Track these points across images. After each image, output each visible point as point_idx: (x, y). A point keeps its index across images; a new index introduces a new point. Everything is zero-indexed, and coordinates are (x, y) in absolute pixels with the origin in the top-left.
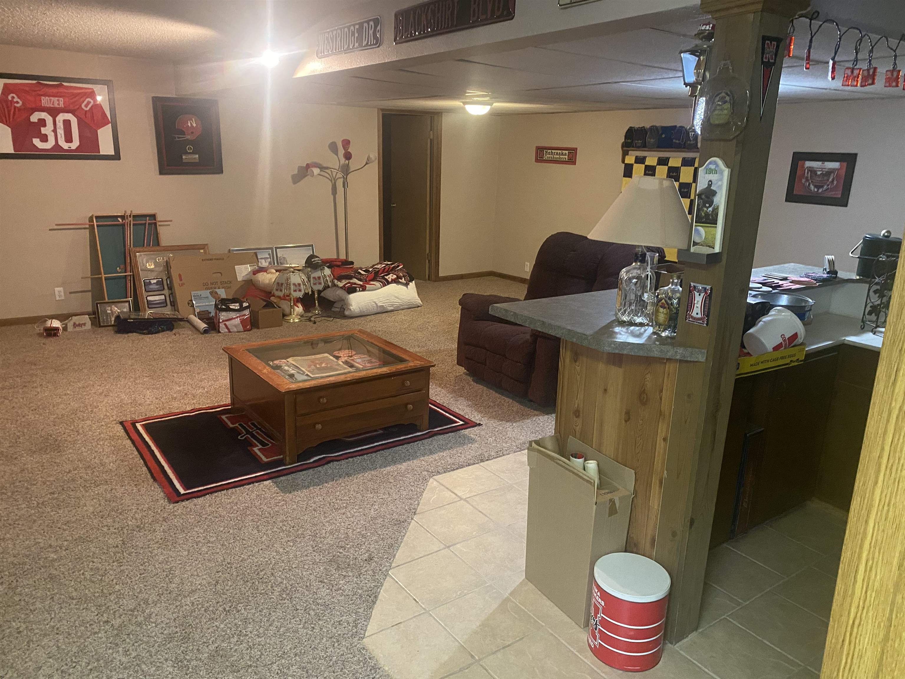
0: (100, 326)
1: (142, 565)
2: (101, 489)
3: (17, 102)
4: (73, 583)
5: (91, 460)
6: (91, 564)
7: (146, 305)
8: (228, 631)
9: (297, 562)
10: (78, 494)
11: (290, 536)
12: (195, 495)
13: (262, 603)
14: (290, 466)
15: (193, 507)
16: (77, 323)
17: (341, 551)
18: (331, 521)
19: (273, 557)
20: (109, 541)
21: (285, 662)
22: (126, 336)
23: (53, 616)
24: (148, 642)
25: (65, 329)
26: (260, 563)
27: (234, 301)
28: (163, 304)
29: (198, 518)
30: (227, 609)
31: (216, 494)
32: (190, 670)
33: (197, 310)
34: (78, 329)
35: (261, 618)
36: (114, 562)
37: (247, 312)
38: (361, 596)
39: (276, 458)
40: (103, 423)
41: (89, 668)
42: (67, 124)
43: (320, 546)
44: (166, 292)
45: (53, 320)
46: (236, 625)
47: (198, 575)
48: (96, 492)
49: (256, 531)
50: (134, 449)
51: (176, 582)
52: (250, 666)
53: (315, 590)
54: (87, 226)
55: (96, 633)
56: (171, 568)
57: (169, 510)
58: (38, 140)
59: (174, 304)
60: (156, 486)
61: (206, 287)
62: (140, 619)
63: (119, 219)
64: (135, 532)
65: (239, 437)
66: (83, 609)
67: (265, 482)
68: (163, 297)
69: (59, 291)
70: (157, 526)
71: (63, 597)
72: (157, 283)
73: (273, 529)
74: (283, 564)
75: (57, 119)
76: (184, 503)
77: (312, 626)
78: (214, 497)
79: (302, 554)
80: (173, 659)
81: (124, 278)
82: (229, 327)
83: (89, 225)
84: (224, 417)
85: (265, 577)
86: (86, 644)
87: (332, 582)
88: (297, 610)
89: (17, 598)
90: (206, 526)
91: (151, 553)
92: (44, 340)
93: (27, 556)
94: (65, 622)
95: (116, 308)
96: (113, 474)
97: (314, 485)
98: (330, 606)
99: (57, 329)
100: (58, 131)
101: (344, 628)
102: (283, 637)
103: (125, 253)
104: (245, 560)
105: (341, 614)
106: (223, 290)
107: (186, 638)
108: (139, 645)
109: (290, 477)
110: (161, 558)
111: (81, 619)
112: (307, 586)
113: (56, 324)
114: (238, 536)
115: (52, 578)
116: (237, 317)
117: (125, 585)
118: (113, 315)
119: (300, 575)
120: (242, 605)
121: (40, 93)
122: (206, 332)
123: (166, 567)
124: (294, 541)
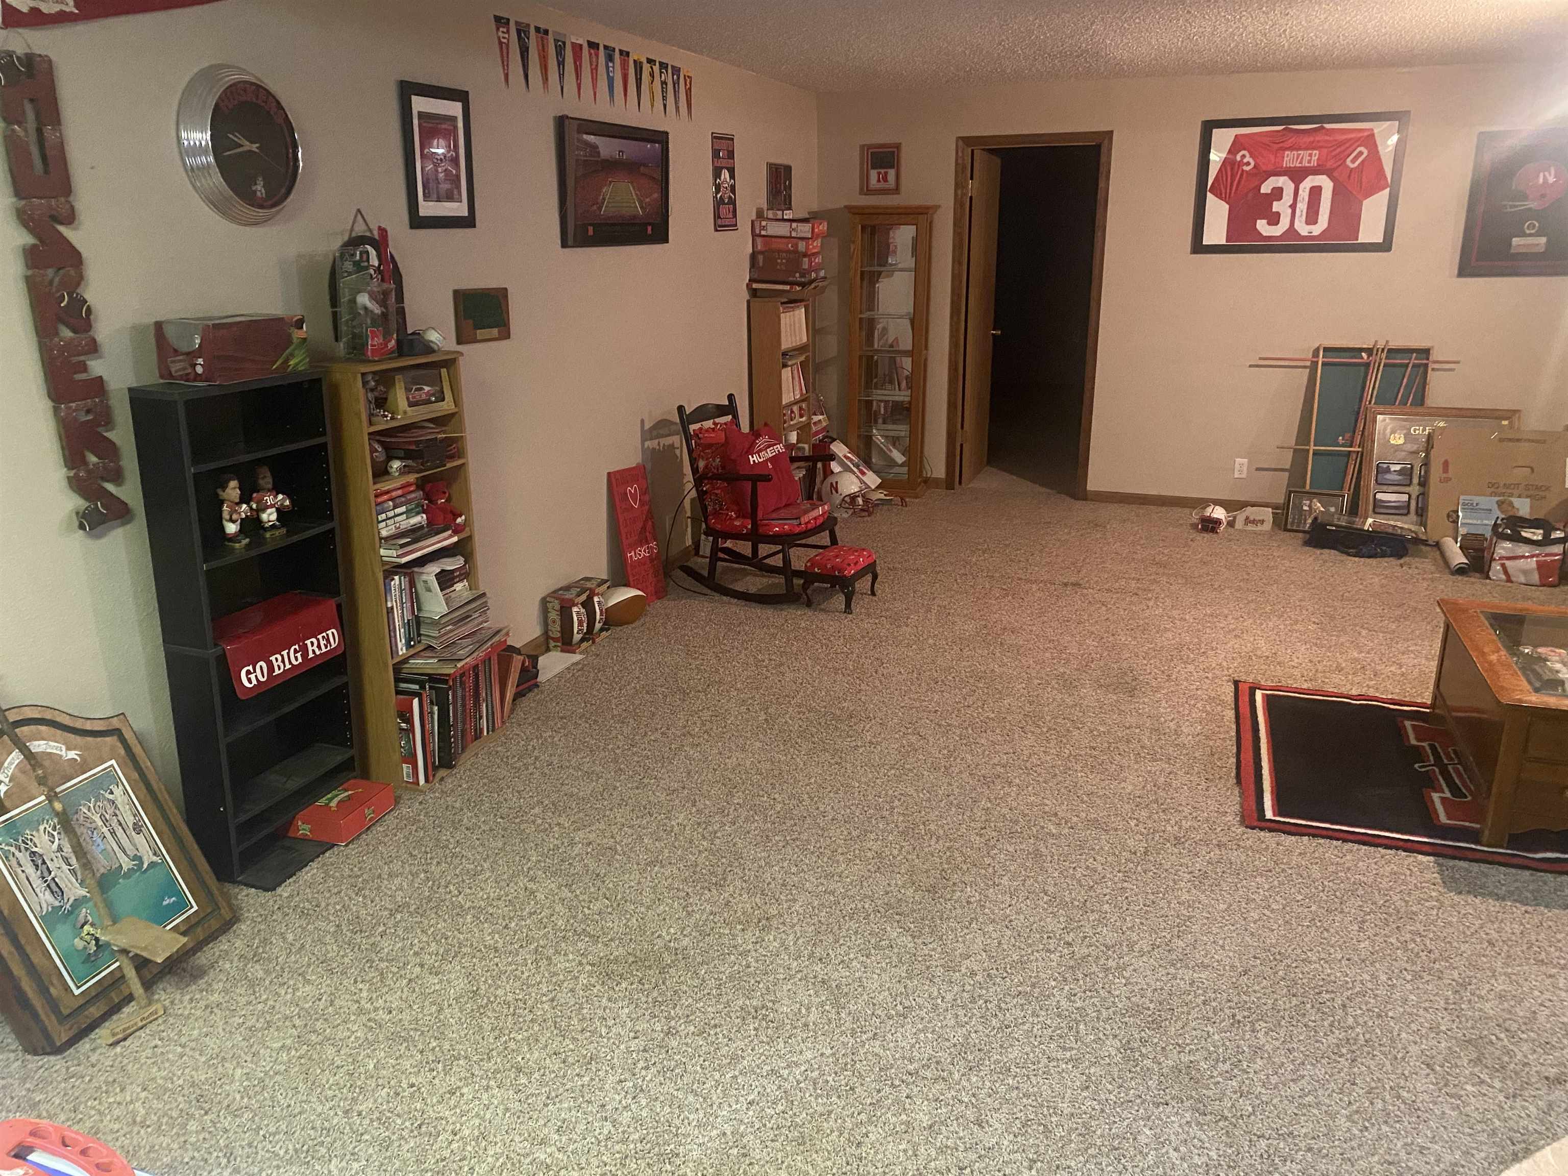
0: (1286, 530)
1: (1153, 893)
2: (1156, 767)
3: (1248, 164)
4: (1056, 875)
5: (1166, 721)
6: (1091, 860)
7: (1371, 508)
8: (1221, 1050)
9: (1402, 1010)
10: (1125, 762)
11: (1414, 963)
12: (1288, 828)
13: (1299, 1041)
14: (1486, 849)
15: (1274, 845)
16: (1252, 518)
17: (1502, 1036)
18: (1514, 977)
19: (1361, 981)
20: (1128, 841)
21: (1284, 1149)
22: (1318, 552)
23: (1013, 902)
24: (1104, 1000)
25: (1231, 524)
26: (1333, 978)
27: (1534, 524)
28: (1402, 510)
29: (1271, 865)
30: (1238, 1017)
31: (1322, 841)
32: (1138, 1068)
33: (1462, 531)
34: (1250, 527)
35: (1285, 1061)
36: (1119, 871)
37: (1558, 549)
38: (1494, 1132)
39: (1467, 824)
40: (1210, 675)
41: (1019, 988)
42: (1316, 192)
43: (1463, 1006)
44: (1415, 489)
45: (1217, 507)
46: (1238, 1047)
47: (1222, 947)
48: (1149, 768)
49: (1356, 927)
50: (1234, 727)
51: (1185, 940)
52: (1226, 1119)
53: (1406, 1072)
54: (1308, 364)
55: (1049, 951)
56: (1190, 917)
57: (1234, 835)
58: (1264, 221)
59: (1422, 512)
60: (1236, 792)
61: (1493, 489)
62: (1111, 963)
63: (1363, 354)
64: (1168, 845)
65: (1416, 766)
66: (1051, 913)
67: (1420, 857)
68: (1405, 498)
69: (1241, 462)
70: (1204, 850)
71: (1036, 885)
72: (1399, 472)
73: (1389, 937)
74: (1372, 1001)
75: (1302, 186)
76: (1262, 833)
77: (1367, 1124)
78: (1314, 844)
79: (1418, 1002)
80: (1124, 1042)
81: (1345, 456)
82: (1510, 571)
83: (1312, 362)
84: (1408, 724)
85: (1328, 1003)
86: (1032, 958)
87: (1449, 1078)
88: (1354, 1084)
89: (987, 861)
90: (1276, 883)
91: (1175, 884)
92: (1194, 535)
93: (1025, 815)
94: (1022, 917)
95: (1319, 505)
96: (1185, 752)
97: (1516, 901)
98: (1420, 1113)
99: (1218, 522)
100: (1299, 205)
101: (1427, 1163)
102: (1304, 1111)
103: (1358, 413)
104: (1309, 962)
105: (1434, 1137)
106: (1528, 500)
107: (1156, 1024)
108: (1091, 997)
109: (1475, 867)
110: (1185, 897)
111: (1042, 923)
112: (1396, 1058)
113: (1219, 513)
114: (1320, 921)
115: (1037, 854)
116: (1532, 556)
117: (1117, 909)
118: (1311, 514)
119: (1395, 1034)
120: (1265, 1025)
121: (1285, 145)
122: (1461, 571)
123: (1185, 912)
124: (1417, 976)
